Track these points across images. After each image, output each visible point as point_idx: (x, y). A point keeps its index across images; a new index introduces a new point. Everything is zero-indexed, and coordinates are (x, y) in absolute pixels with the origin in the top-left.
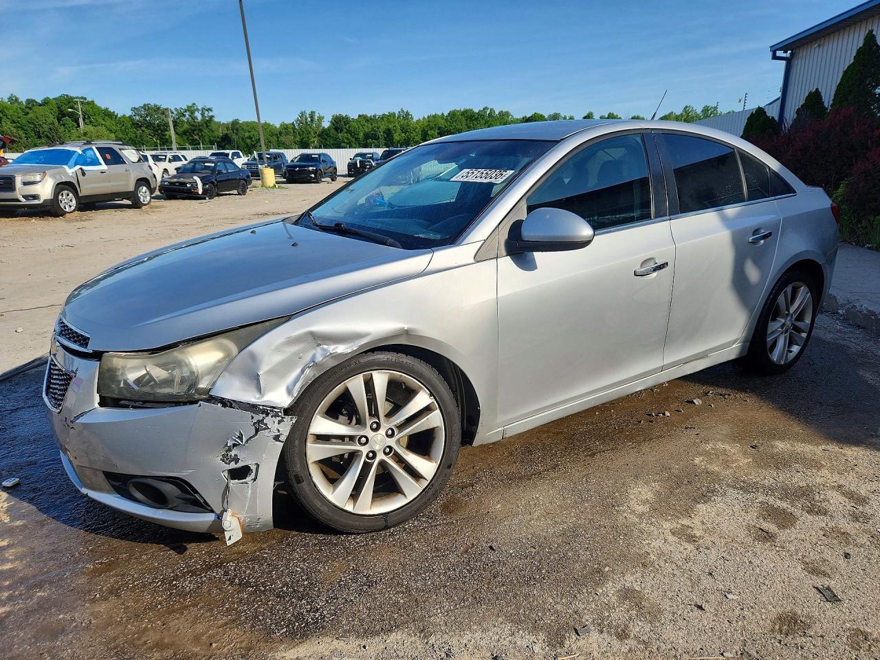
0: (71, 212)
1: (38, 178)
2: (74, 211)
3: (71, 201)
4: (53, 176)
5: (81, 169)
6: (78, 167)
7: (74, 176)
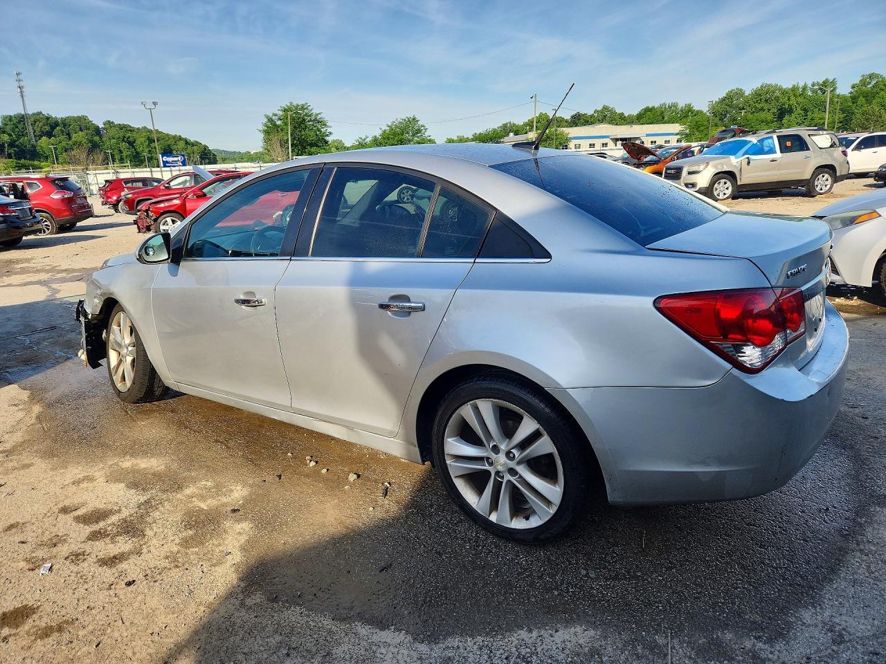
0: (725, 199)
1: (701, 167)
2: (728, 198)
3: (727, 189)
4: (715, 166)
5: (748, 158)
6: (747, 156)
7: (738, 165)
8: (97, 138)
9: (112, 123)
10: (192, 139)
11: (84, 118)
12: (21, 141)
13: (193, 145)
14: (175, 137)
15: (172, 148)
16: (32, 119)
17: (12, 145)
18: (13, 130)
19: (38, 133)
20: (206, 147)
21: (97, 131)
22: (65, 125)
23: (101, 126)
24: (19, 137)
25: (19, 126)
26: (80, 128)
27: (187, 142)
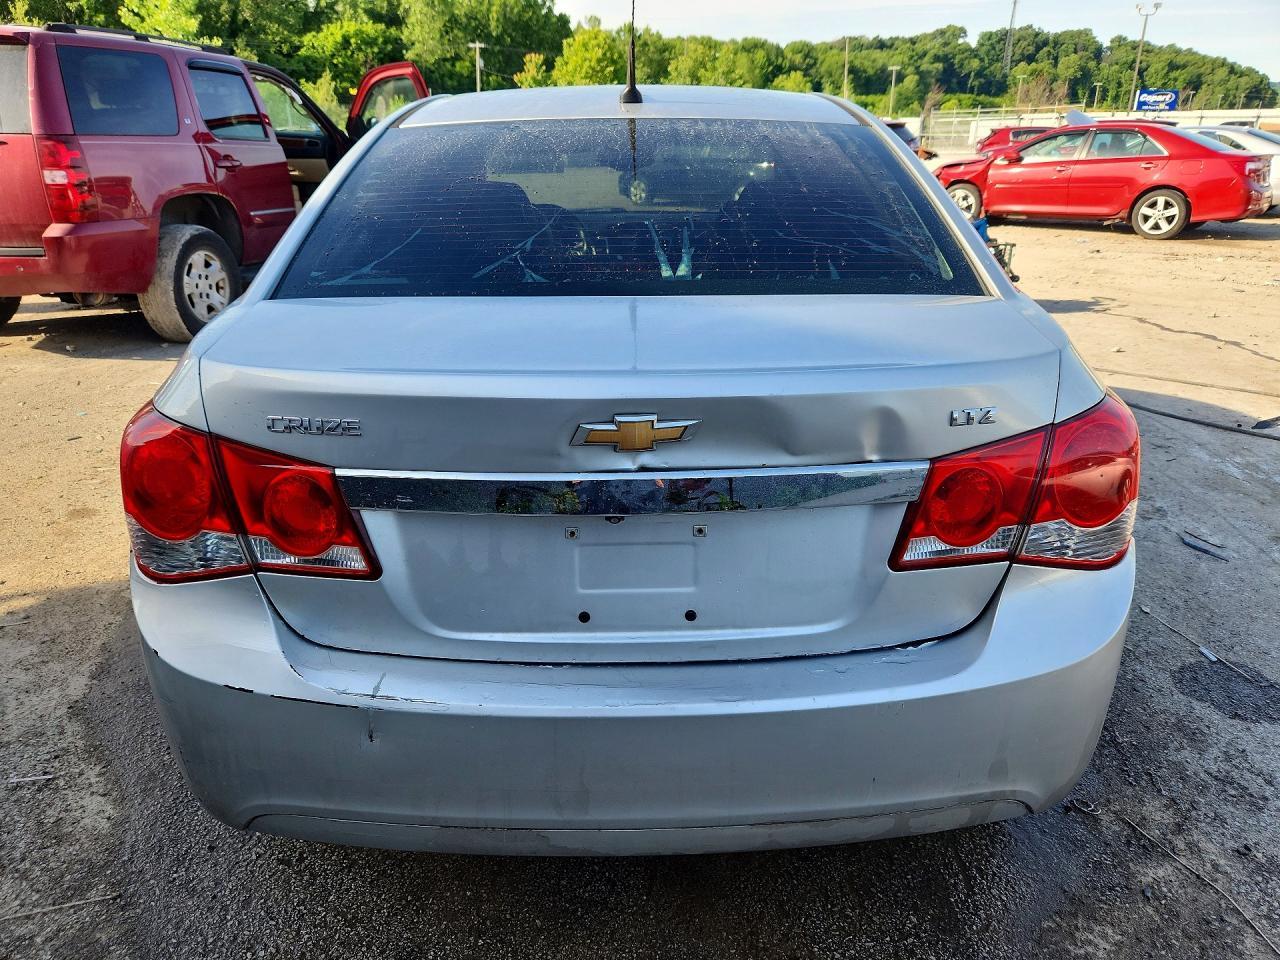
8: (1092, 64)
9: (1125, 39)
10: (1243, 63)
11: (1086, 33)
12: (992, 68)
13: (1242, 74)
14: (1214, 61)
15: (1203, 79)
16: (1017, 37)
17: (979, 74)
18: (988, 54)
19: (1017, 57)
20: (1263, 79)
21: (1098, 54)
22: (1056, 43)
23: (1106, 43)
24: (992, 62)
25: (998, 47)
26: (1075, 49)
27: (1233, 70)
